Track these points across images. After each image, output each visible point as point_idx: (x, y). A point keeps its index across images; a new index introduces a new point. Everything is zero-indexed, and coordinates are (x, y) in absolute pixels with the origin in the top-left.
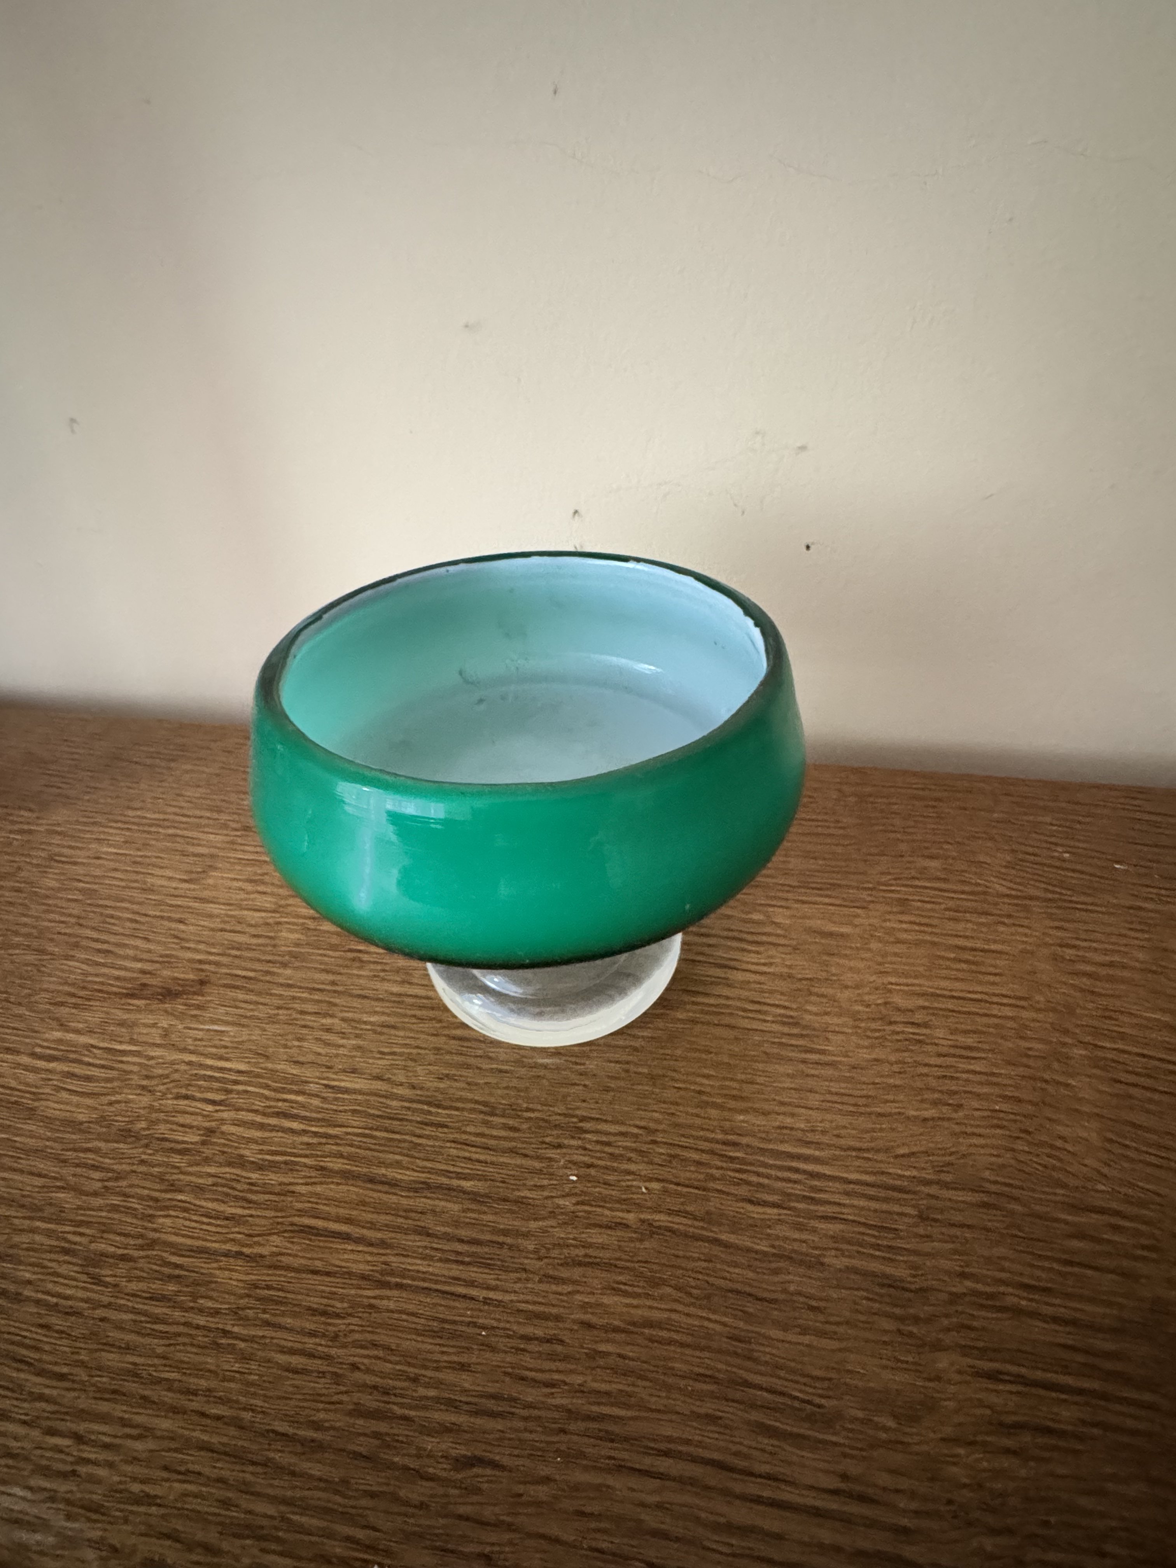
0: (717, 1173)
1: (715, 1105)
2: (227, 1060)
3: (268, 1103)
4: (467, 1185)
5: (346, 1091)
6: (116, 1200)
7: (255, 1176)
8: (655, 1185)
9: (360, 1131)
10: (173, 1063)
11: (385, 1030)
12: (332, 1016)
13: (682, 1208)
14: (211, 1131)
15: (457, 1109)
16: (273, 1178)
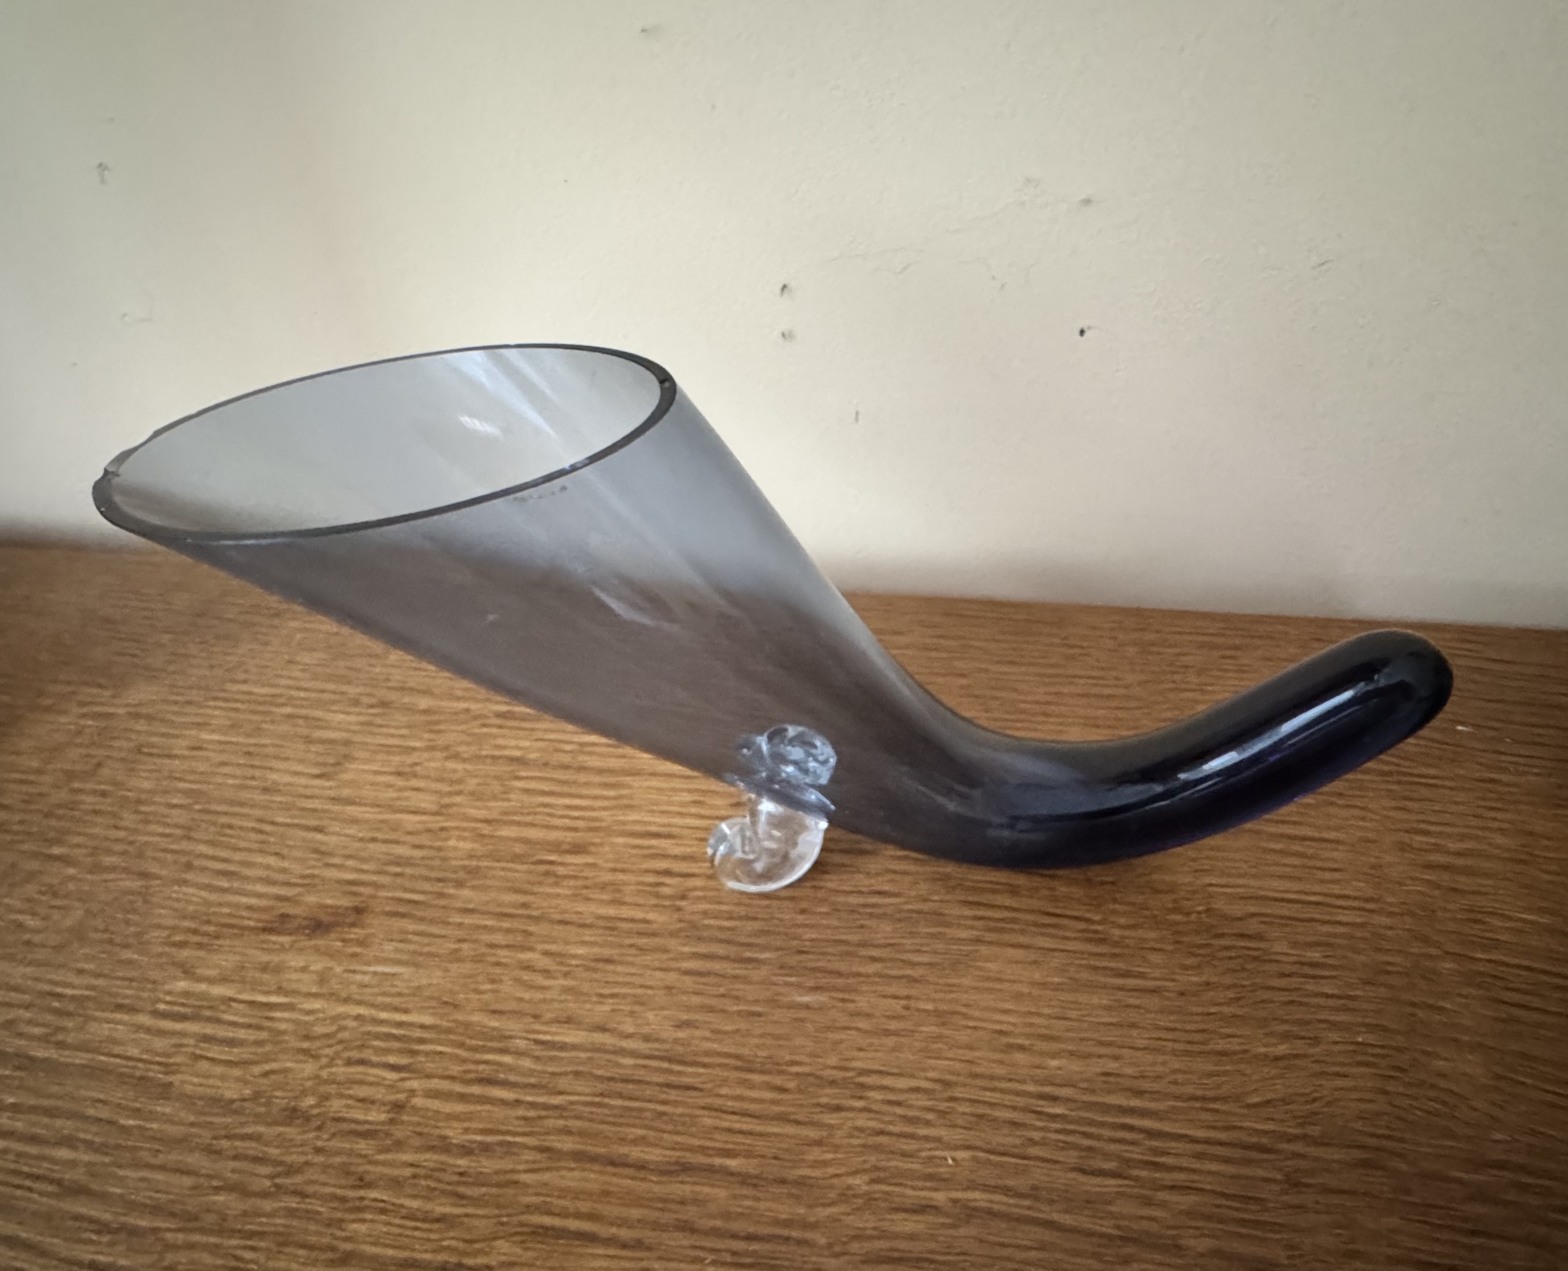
0: (1036, 1135)
1: (1022, 1048)
2: (406, 1011)
3: (465, 1067)
4: (732, 1163)
5: (563, 1047)
6: (293, 1203)
7: (463, 1162)
8: (961, 1155)
9: (589, 1099)
10: (334, 1019)
11: (600, 965)
12: (531, 949)
13: (1000, 1182)
14: (398, 1107)
15: (705, 1066)
16: (487, 1165)
